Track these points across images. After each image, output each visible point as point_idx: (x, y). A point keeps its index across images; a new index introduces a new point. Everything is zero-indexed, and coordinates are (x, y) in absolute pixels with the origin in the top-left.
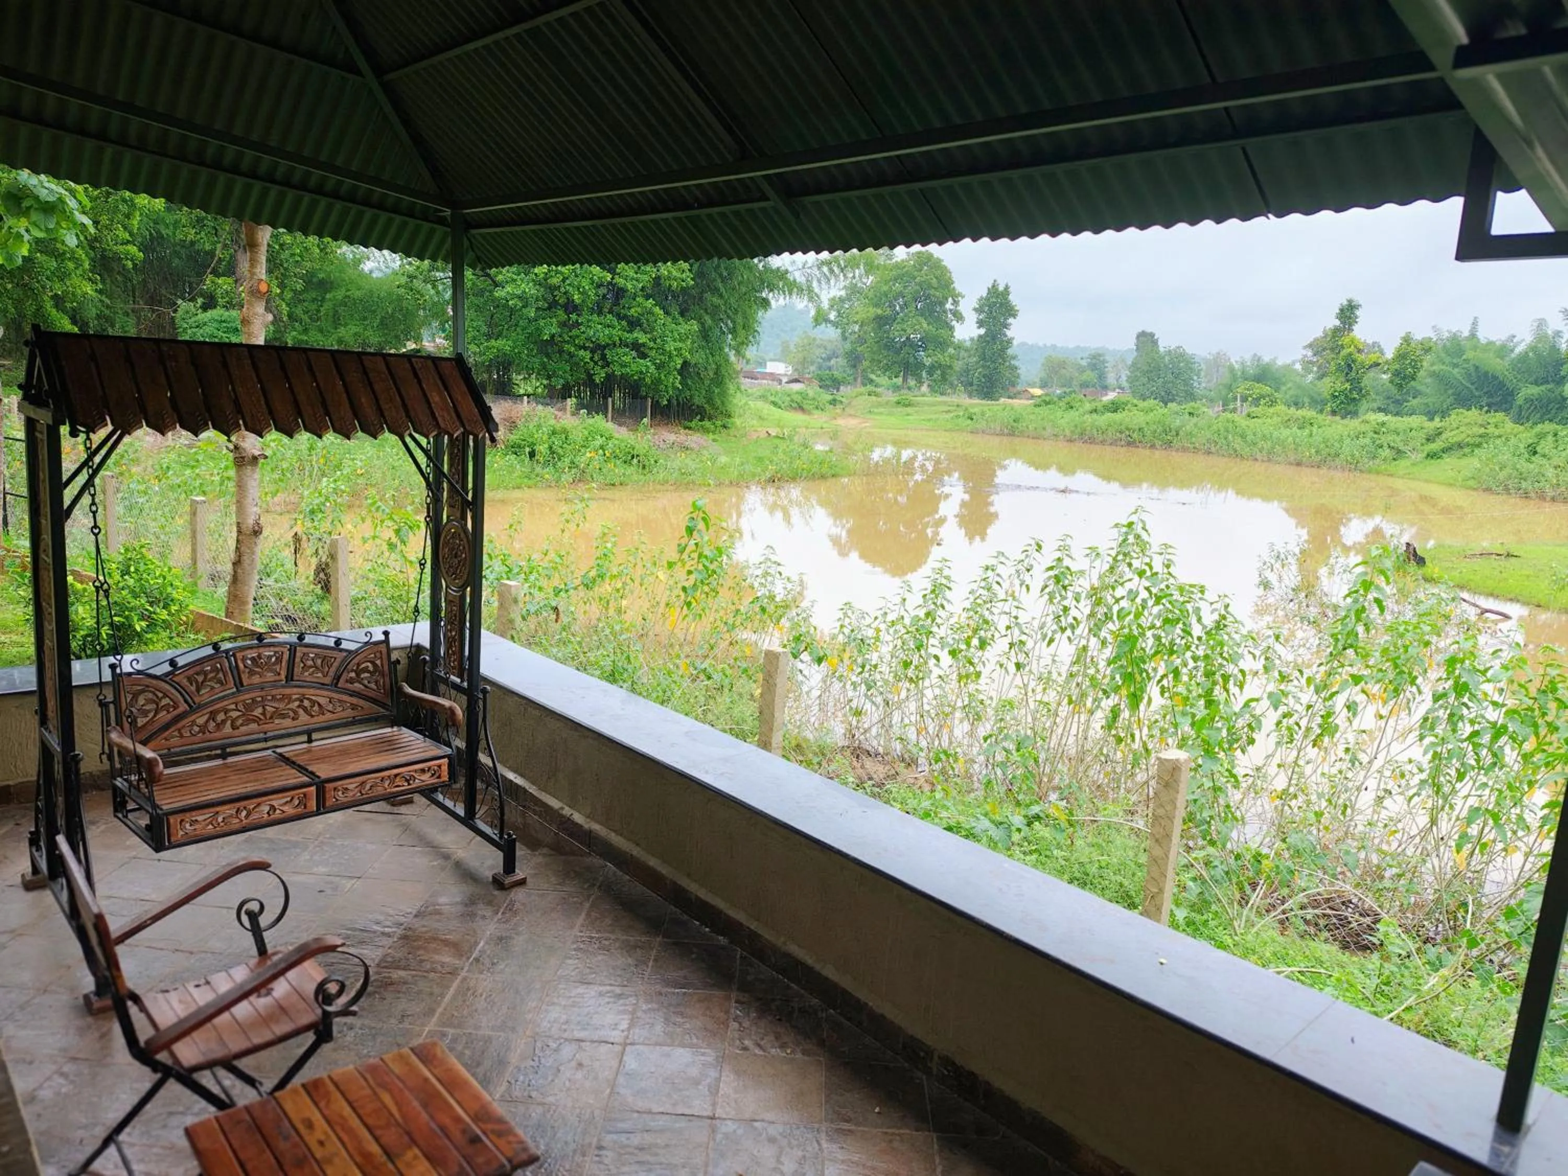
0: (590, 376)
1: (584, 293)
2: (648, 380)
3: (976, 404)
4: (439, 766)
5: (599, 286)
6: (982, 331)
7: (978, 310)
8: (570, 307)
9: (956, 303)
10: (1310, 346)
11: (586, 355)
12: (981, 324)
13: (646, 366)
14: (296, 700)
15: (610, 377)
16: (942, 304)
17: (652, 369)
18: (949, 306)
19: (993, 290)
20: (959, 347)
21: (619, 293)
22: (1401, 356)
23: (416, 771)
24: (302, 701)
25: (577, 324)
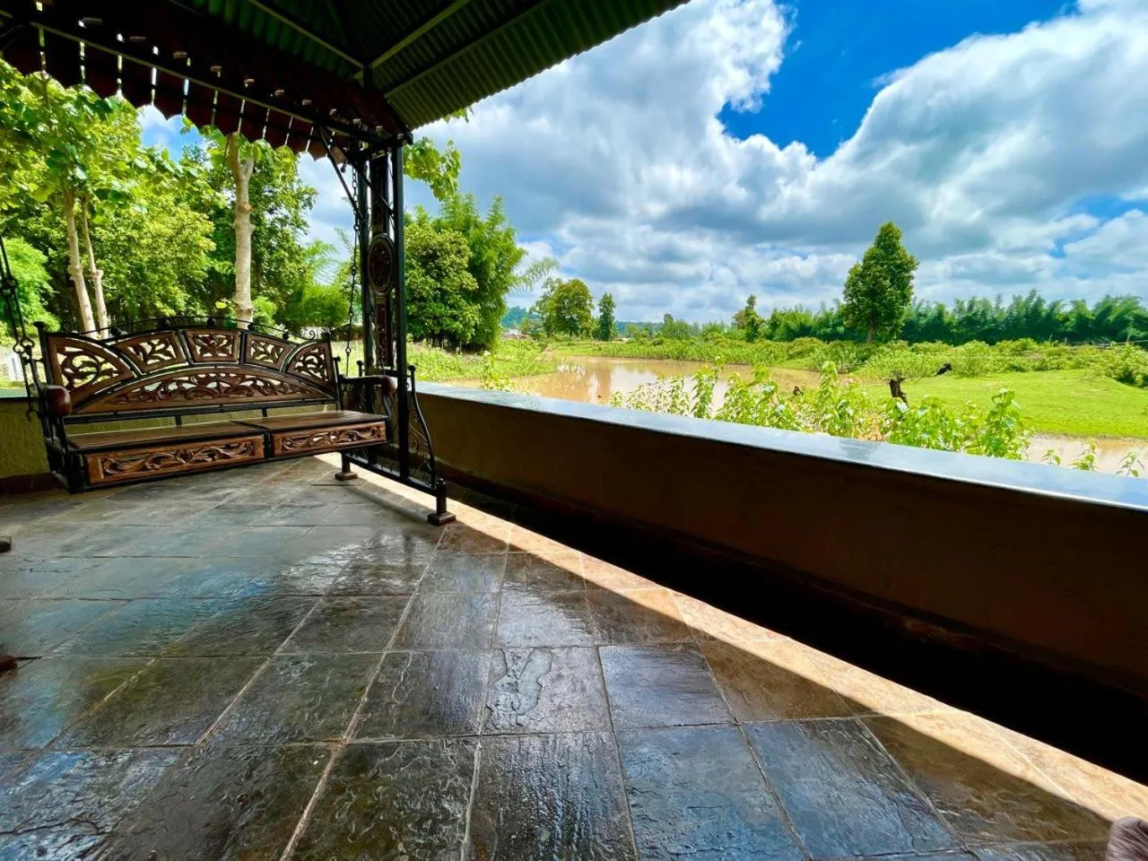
0: (433, 331)
1: (428, 292)
2: (460, 332)
3: (603, 344)
4: (378, 427)
5: (434, 290)
6: (602, 314)
7: (600, 305)
8: (422, 299)
9: (591, 301)
10: (734, 317)
11: (431, 322)
12: (601, 310)
13: (458, 325)
14: (249, 379)
15: (442, 331)
16: (585, 301)
17: (461, 326)
18: (588, 302)
19: (605, 297)
20: (593, 320)
21: (444, 293)
22: (774, 317)
23: (356, 430)
24: (255, 381)
25: (425, 307)
